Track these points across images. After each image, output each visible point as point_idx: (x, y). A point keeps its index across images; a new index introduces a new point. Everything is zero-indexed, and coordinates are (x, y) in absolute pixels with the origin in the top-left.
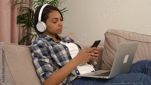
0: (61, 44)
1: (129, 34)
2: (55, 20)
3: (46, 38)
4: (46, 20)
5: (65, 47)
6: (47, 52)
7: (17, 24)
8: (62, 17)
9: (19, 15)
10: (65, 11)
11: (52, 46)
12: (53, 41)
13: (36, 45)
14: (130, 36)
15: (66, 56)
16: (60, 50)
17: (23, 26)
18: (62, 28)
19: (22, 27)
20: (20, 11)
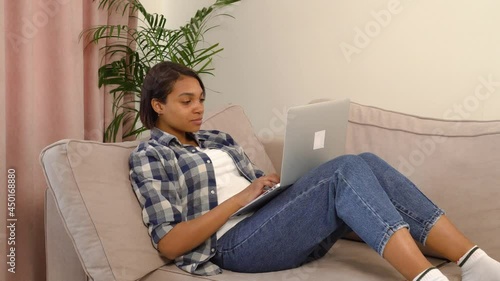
0: (197, 151)
1: (360, 111)
2: (186, 99)
3: (162, 138)
4: (166, 98)
5: (206, 159)
6: (163, 174)
7: (100, 86)
8: (204, 93)
9: (103, 65)
10: (214, 53)
11: (177, 156)
12: (178, 144)
13: (143, 152)
14: (360, 116)
15: (205, 178)
16: (194, 164)
17: (114, 91)
18: (200, 119)
19: (111, 92)
20: (107, 54)
